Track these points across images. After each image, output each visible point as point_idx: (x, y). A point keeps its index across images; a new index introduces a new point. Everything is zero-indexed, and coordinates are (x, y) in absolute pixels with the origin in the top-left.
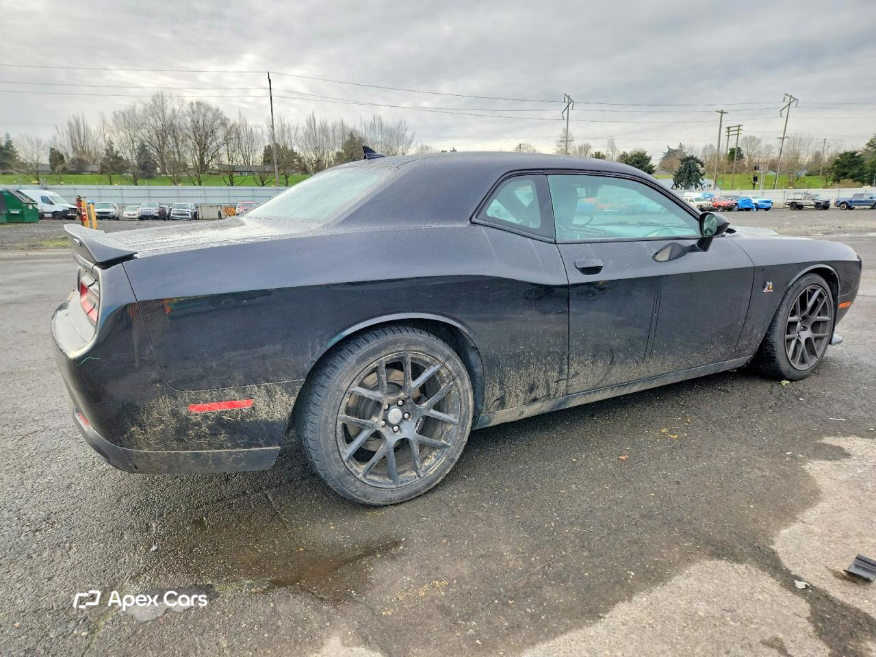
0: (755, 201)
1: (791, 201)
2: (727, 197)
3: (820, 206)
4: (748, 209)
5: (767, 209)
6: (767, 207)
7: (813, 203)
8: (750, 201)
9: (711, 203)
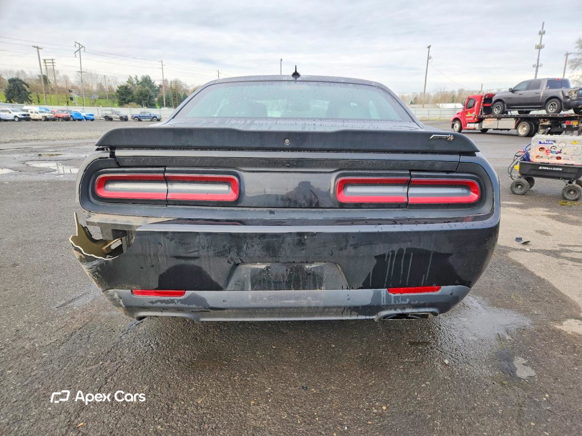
0: (83, 114)
1: (104, 115)
2: (63, 111)
3: (123, 119)
4: (80, 120)
5: (92, 120)
6: (92, 118)
7: (118, 117)
8: (80, 115)
9: (52, 114)
